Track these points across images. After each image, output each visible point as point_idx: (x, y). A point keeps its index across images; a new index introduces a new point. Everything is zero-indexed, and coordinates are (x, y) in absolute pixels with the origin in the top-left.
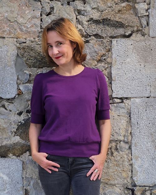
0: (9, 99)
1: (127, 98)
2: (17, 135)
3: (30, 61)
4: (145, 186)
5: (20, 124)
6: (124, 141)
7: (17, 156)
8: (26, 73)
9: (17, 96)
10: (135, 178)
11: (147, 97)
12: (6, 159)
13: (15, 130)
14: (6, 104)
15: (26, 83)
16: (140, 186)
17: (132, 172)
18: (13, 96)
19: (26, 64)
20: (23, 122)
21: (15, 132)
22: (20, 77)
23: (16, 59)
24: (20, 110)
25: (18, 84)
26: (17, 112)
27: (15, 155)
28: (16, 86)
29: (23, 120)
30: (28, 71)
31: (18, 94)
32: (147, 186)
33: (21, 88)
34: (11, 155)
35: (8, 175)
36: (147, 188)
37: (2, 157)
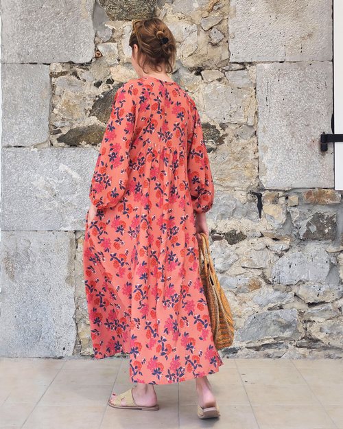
0: (82, 65)
1: (250, 63)
2: (94, 115)
3: (114, 11)
4: (278, 190)
5: (97, 99)
6: (246, 124)
7: (93, 145)
8: (107, 28)
9: (94, 60)
10: (262, 179)
11: (280, 62)
12: (77, 148)
13: (91, 108)
14: (79, 70)
15: (107, 42)
16: (270, 190)
17: (259, 168)
18: (89, 60)
19: (108, 14)
20: (103, 96)
21: (90, 111)
22: (98, 32)
23: (94, 9)
24: (99, 79)
25: (96, 44)
26: (94, 82)
27: (90, 143)
28: (93, 46)
29: (102, 93)
30: (110, 24)
31: (96, 58)
32: (281, 190)
33: (100, 48)
34: (83, 143)
35: (79, 171)
36: (281, 193)
37: (71, 146)
